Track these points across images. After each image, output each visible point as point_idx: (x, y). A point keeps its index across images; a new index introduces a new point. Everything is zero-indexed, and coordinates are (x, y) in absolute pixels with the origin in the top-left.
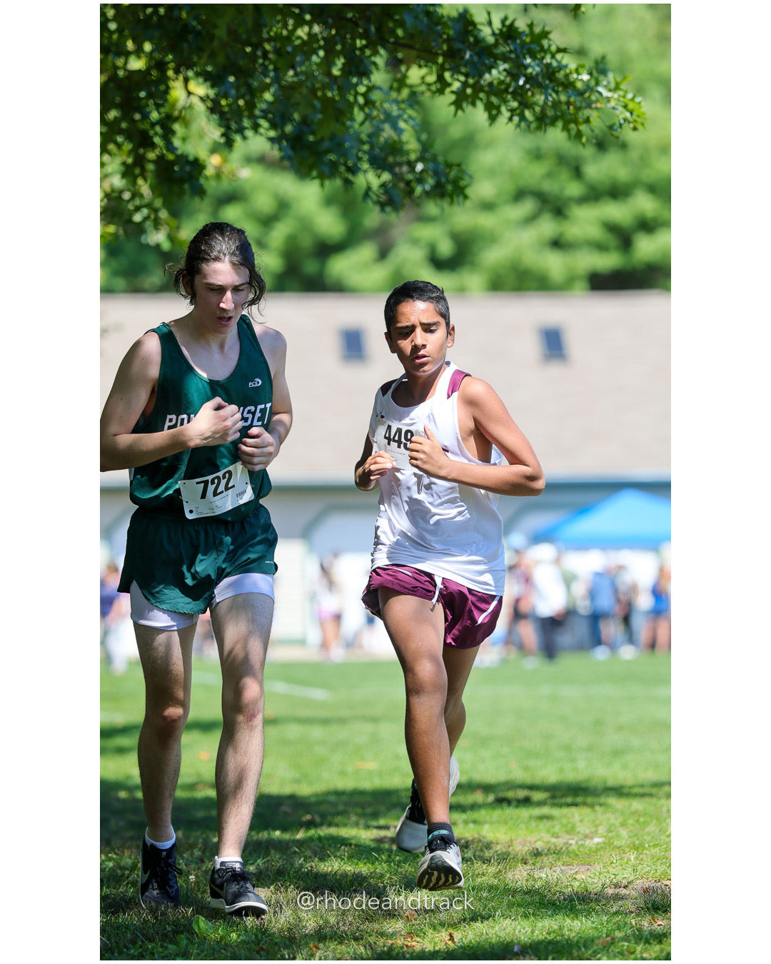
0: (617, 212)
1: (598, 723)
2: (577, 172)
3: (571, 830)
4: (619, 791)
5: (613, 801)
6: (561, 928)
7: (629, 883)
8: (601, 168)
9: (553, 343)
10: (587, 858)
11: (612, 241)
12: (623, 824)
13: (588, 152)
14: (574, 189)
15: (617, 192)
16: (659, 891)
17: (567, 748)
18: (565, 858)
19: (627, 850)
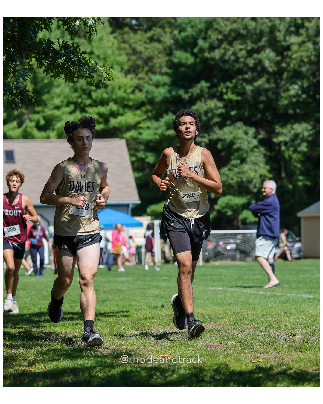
2: (89, 96)
4: (104, 315)
6: (84, 364)
7: (108, 347)
12: (106, 326)
13: (93, 88)
16: (119, 350)
19: (107, 335)
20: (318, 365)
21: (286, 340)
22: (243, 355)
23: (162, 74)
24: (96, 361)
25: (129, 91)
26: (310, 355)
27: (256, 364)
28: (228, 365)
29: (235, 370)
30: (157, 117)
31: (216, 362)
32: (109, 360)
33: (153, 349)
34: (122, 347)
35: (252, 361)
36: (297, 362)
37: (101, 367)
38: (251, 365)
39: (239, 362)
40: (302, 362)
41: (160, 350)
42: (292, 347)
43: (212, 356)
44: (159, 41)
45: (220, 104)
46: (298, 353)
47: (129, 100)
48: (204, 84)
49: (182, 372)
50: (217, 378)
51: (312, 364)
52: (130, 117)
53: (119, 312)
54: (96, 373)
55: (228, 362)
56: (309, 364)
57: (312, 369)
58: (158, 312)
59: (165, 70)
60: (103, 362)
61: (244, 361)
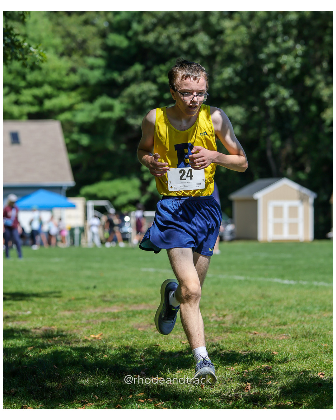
0: (38, 92)
1: (30, 272)
2: (24, 77)
3: (20, 309)
4: (37, 295)
5: (35, 299)
6: (15, 344)
7: (40, 328)
8: (32, 76)
9: (15, 138)
10: (25, 319)
11: (36, 102)
12: (38, 307)
13: (27, 70)
14: (23, 84)
15: (38, 85)
16: (50, 331)
17: (19, 280)
18: (17, 319)
19: (39, 316)
20: (247, 346)
21: (216, 321)
22: (173, 335)
23: (96, 57)
24: (27, 342)
25: (64, 72)
26: (240, 336)
27: (186, 344)
28: (158, 346)
29: (165, 350)
30: (91, 99)
31: (146, 342)
32: (41, 341)
33: (85, 329)
34: (53, 327)
35: (182, 342)
36: (226, 343)
37: (32, 347)
38: (181, 345)
39: (169, 343)
40: (231, 343)
41: (91, 330)
42: (222, 328)
43: (143, 336)
44: (93, 24)
45: (154, 87)
46: (228, 334)
47: (63, 82)
48: (138, 68)
49: (113, 352)
50: (147, 358)
51: (242, 345)
52: (64, 100)
53: (51, 293)
54: (27, 353)
55: (158, 342)
56: (238, 345)
57: (241, 350)
58: (90, 293)
59: (99, 52)
60: (34, 342)
61: (174, 342)
